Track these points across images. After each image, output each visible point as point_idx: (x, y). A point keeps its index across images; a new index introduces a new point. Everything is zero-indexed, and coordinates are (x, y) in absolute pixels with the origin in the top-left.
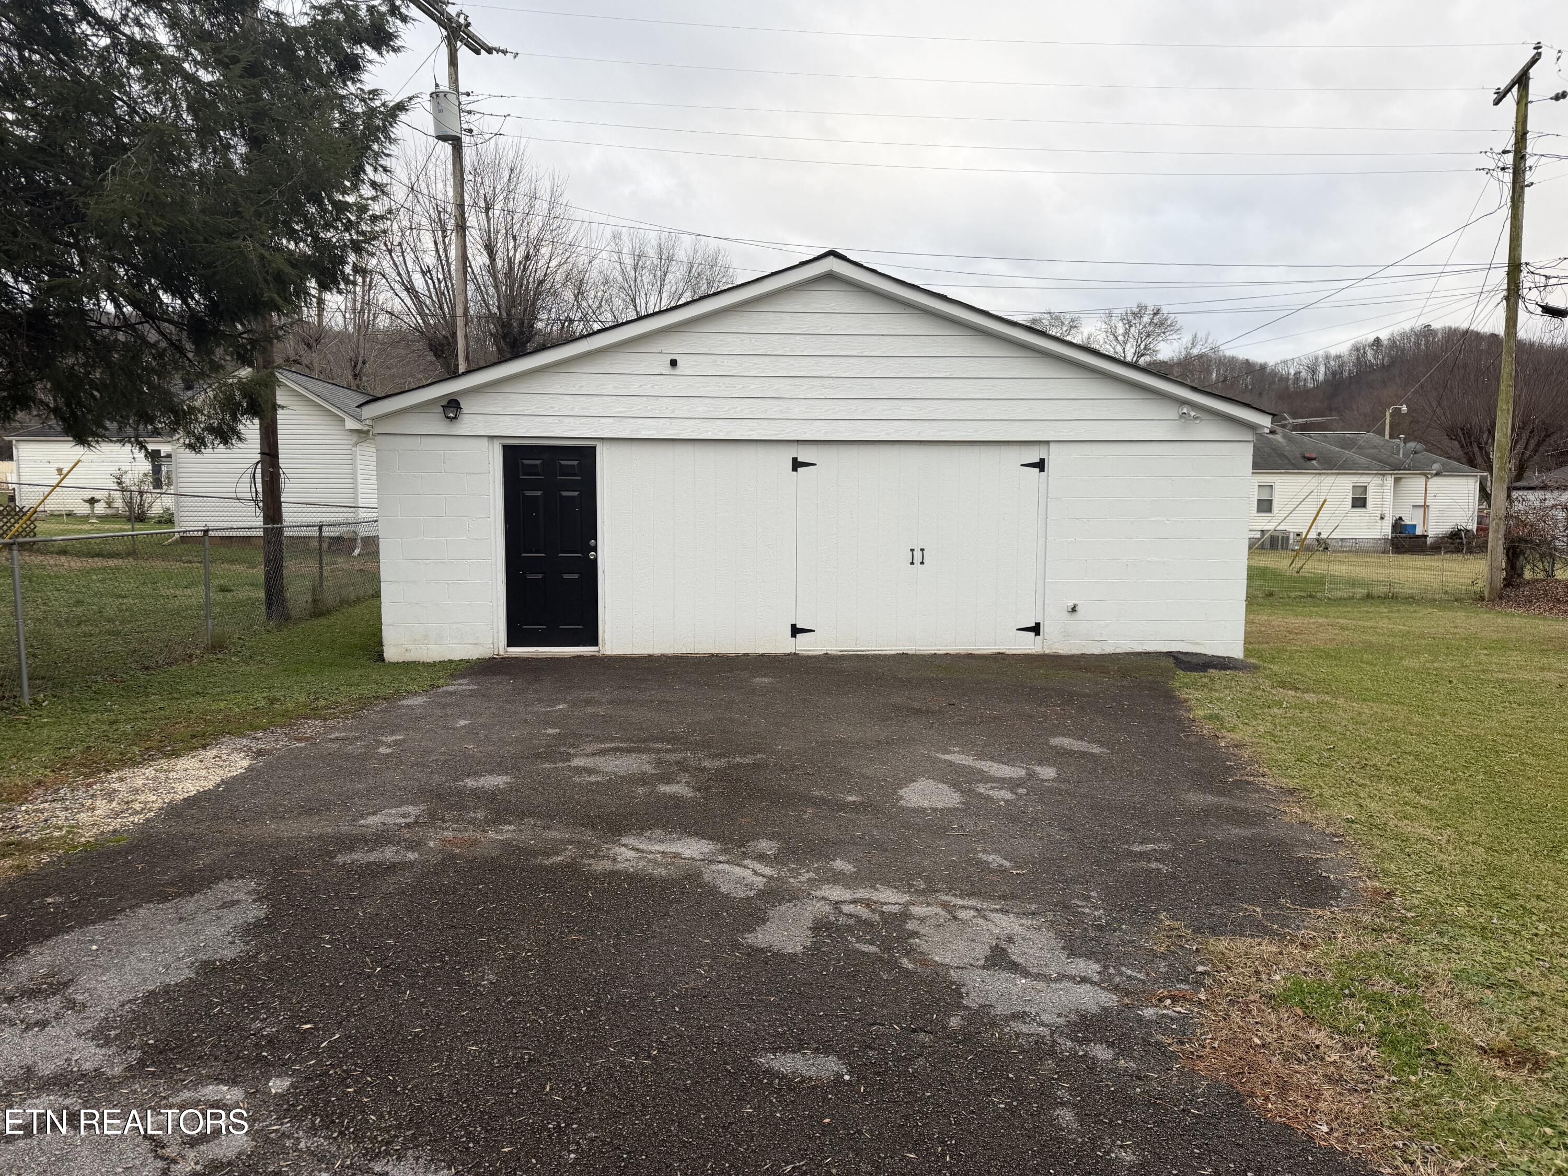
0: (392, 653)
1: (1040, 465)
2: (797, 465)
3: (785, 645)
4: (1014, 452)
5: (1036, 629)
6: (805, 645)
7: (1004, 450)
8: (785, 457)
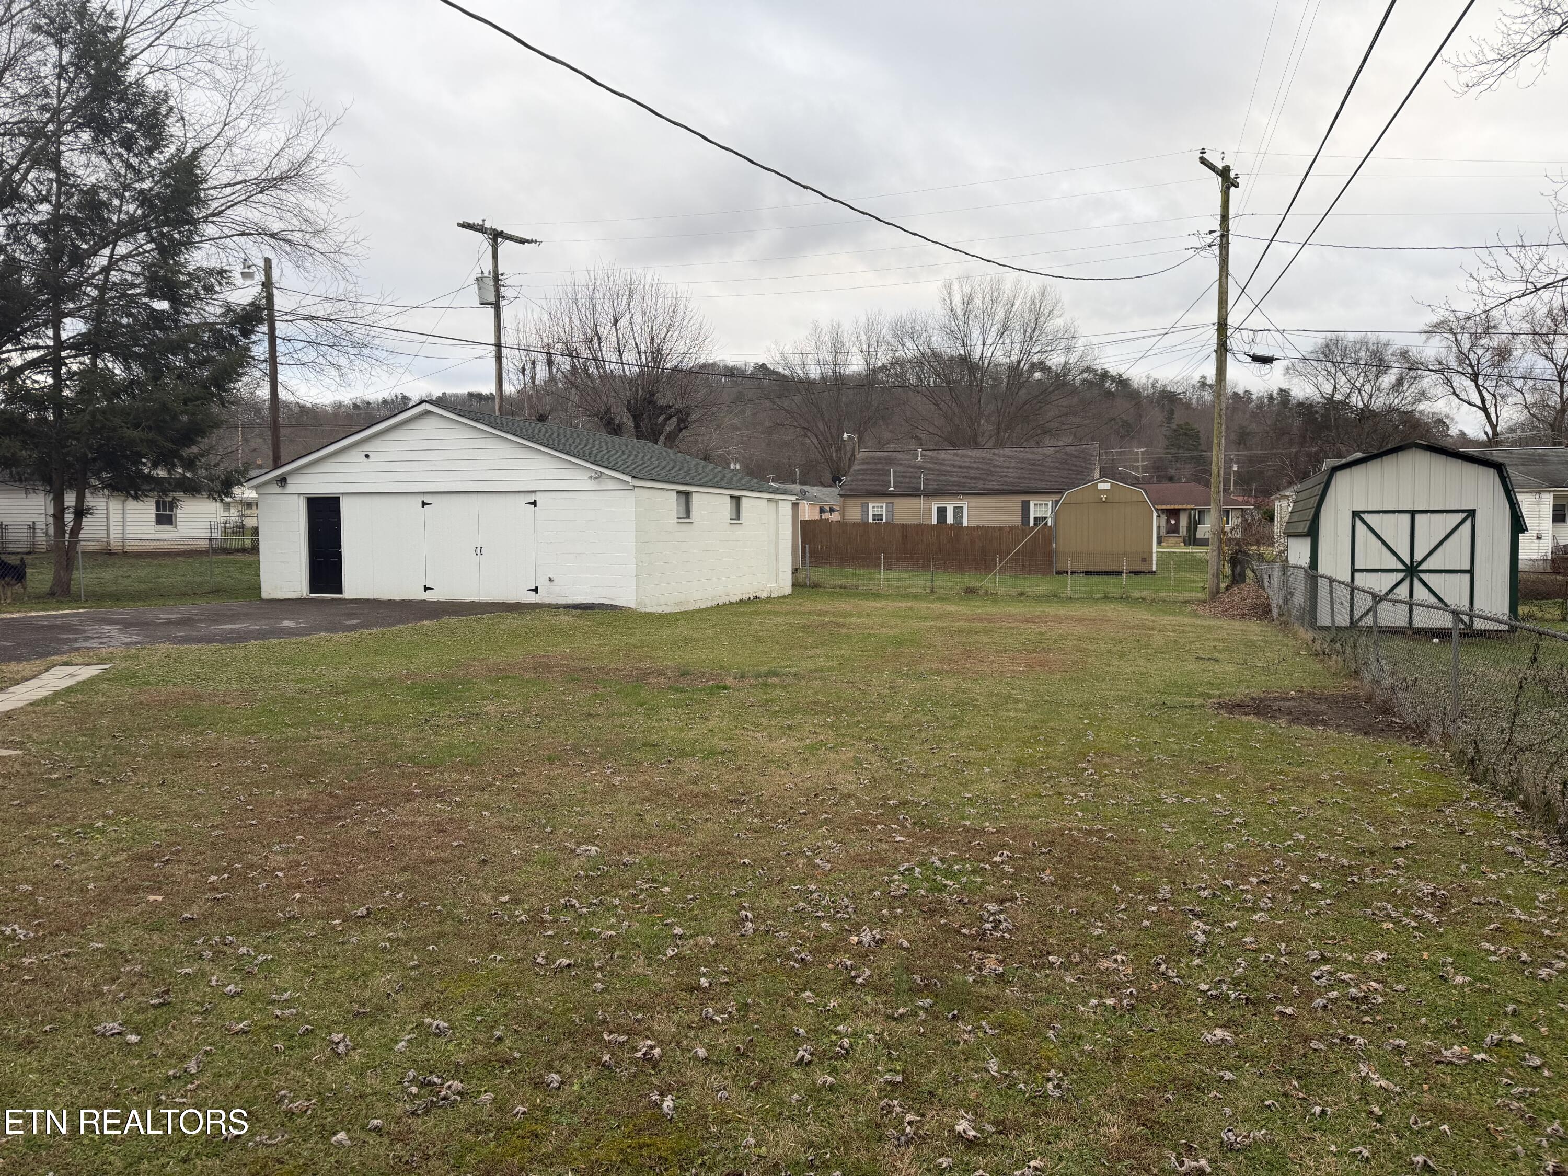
0: (265, 595)
1: (534, 503)
2: (424, 504)
3: (422, 596)
4: (522, 496)
5: (536, 590)
6: (430, 596)
7: (517, 495)
8: (420, 499)
